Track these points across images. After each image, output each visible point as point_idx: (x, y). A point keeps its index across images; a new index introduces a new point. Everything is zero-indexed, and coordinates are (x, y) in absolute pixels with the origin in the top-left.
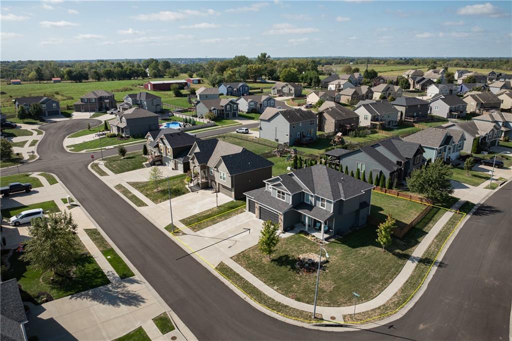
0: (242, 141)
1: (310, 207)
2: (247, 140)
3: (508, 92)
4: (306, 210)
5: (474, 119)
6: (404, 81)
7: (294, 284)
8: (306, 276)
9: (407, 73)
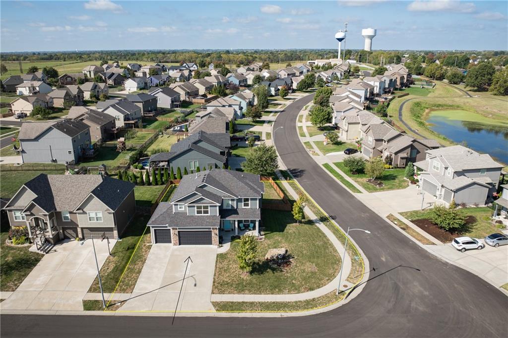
0: (5, 172)
1: (234, 211)
2: (11, 170)
3: (198, 81)
4: (233, 215)
5: (208, 106)
6: (98, 78)
7: (292, 280)
8: (290, 269)
9: (88, 68)
